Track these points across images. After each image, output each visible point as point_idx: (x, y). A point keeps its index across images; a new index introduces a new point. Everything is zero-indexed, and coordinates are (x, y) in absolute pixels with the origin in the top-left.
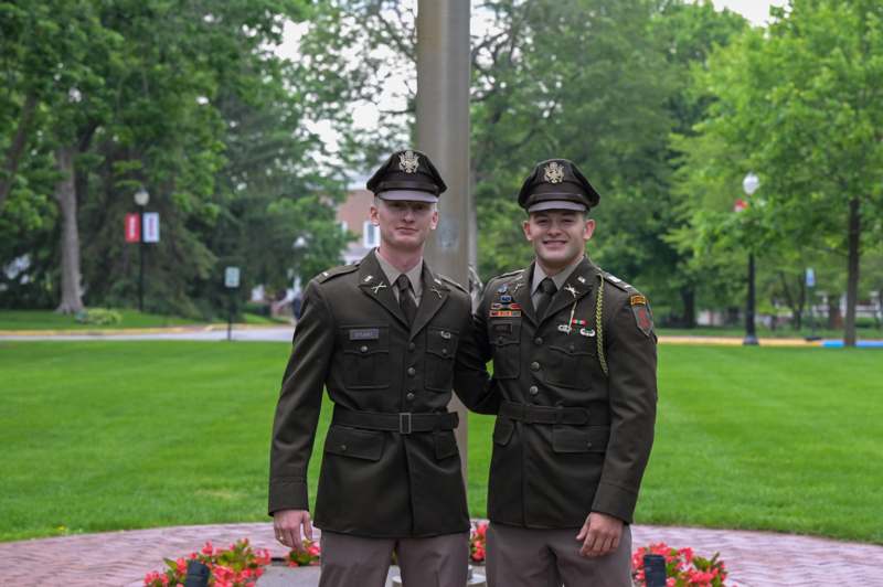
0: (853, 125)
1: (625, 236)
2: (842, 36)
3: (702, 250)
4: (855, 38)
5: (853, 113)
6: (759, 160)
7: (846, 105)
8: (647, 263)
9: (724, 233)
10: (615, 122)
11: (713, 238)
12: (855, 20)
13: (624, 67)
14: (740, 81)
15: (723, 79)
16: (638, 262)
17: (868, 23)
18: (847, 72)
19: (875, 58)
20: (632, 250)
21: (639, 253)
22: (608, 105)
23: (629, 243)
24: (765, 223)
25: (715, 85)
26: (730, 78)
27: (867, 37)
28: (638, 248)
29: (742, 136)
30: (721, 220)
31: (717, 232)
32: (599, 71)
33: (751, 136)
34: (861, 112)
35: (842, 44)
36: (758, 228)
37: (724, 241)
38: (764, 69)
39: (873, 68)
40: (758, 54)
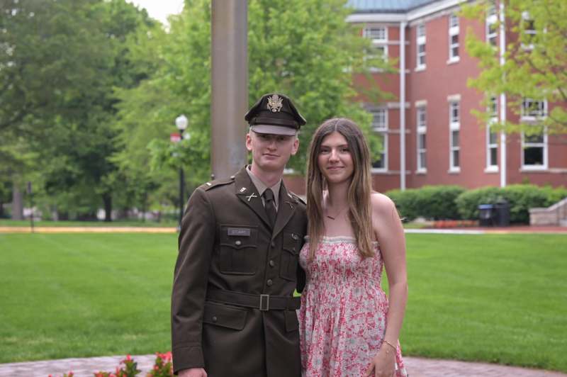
0: (263, 82)
1: (65, 158)
2: (254, 23)
3: (156, 166)
4: (262, 24)
5: (263, 74)
6: (197, 105)
7: (259, 69)
8: (80, 177)
9: (171, 154)
10: (69, 77)
11: (163, 158)
12: (261, 12)
13: (74, 39)
14: (183, 52)
15: (170, 50)
16: (74, 176)
17: (271, 15)
18: (258, 47)
19: (276, 38)
20: (69, 168)
21: (75, 169)
22: (65, 66)
23: (67, 163)
24: (201, 149)
25: (164, 53)
26: (176, 50)
27: (269, 23)
28: (73, 166)
29: (184, 90)
30: (168, 146)
31: (167, 154)
32: (58, 42)
33: (191, 89)
34: (268, 74)
35: (254, 28)
36: (193, 153)
37: (171, 161)
38: (201, 44)
39: (274, 45)
40: (196, 33)
